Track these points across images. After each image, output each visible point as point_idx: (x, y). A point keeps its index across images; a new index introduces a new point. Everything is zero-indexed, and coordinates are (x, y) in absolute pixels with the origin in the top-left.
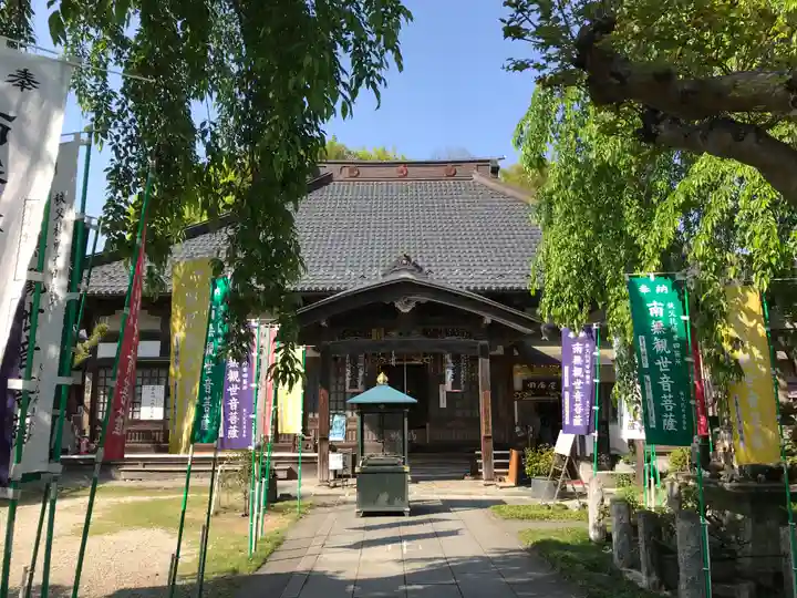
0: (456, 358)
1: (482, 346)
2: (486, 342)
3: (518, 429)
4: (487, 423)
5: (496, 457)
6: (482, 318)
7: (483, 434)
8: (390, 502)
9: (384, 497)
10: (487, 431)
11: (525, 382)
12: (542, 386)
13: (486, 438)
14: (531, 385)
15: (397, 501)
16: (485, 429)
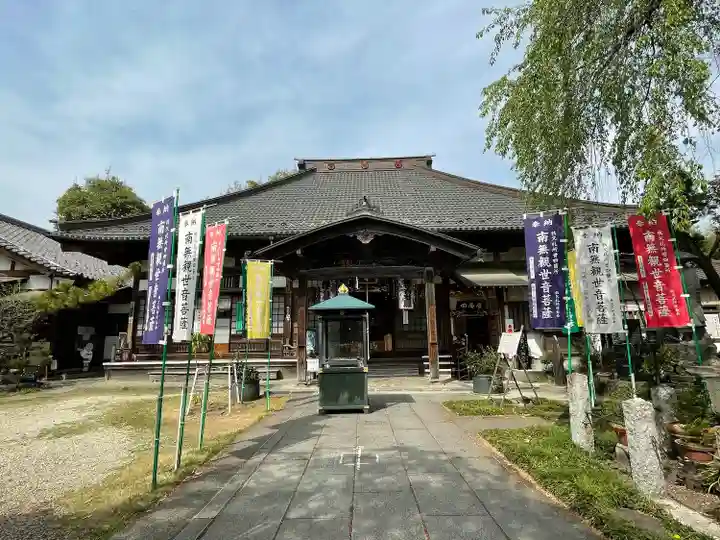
0: (407, 283)
1: (428, 272)
2: (431, 268)
3: (455, 338)
4: (433, 332)
5: (441, 360)
6: (428, 247)
7: (430, 341)
8: (351, 400)
9: (345, 396)
10: (433, 339)
11: (459, 304)
12: (472, 306)
13: (432, 344)
14: (463, 306)
15: (357, 399)
16: (432, 337)
